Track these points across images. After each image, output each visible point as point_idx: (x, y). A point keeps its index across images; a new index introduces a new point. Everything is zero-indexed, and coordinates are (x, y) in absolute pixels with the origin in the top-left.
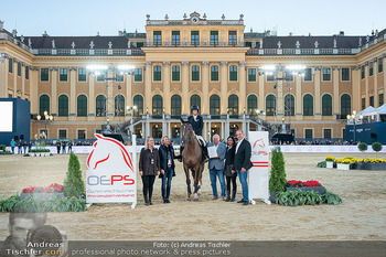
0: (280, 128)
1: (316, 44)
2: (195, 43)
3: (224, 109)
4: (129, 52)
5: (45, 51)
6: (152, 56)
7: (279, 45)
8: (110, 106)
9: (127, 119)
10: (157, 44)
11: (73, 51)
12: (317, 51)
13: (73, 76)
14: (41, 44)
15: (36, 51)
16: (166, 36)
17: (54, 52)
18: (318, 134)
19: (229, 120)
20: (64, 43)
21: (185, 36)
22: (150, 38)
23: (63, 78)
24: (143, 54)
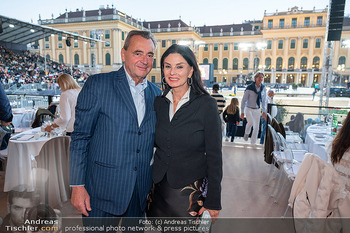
2: (294, 26)
3: (310, 65)
4: (253, 33)
5: (206, 34)
6: (267, 34)
8: (241, 65)
9: (250, 71)
10: (270, 27)
11: (221, 34)
13: (221, 48)
14: (204, 31)
15: (202, 35)
16: (276, 22)
17: (211, 35)
19: (314, 72)
20: (216, 29)
21: (288, 21)
22: (266, 23)
23: (216, 49)
24: (261, 34)
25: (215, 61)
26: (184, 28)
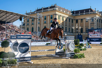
26: (92, 12)
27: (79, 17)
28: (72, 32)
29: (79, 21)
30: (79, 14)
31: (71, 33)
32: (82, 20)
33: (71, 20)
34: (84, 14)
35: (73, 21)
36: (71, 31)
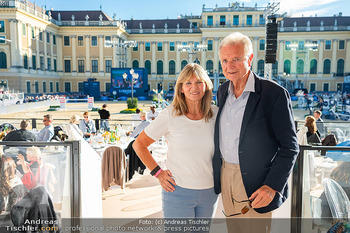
0: (294, 83)
1: (322, 23)
2: (236, 24)
4: (191, 30)
5: (135, 30)
6: (207, 33)
7: (295, 24)
10: (210, 24)
11: (154, 31)
12: (322, 28)
13: (154, 48)
14: (132, 25)
15: (129, 31)
16: (216, 19)
17: (141, 31)
18: (319, 87)
20: (147, 25)
21: (229, 19)
22: (205, 20)
23: (148, 49)
24: (200, 32)
25: (148, 64)
26: (106, 23)
27: (73, 31)
28: (55, 70)
29: (73, 42)
30: (73, 23)
31: (54, 73)
32: (80, 38)
33: (51, 37)
34: (87, 23)
35: (57, 39)
36: (53, 68)
